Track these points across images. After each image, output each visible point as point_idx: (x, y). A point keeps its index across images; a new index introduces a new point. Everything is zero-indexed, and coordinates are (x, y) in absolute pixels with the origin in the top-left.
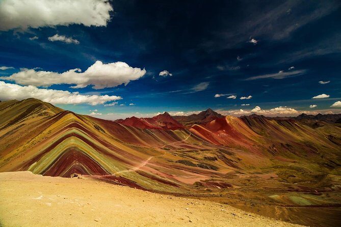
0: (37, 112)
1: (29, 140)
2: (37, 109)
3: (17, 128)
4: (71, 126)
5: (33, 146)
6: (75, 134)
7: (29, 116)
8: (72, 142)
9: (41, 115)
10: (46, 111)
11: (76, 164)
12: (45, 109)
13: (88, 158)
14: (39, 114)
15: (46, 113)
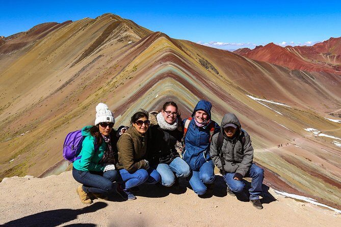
0: (116, 36)
1: (109, 80)
2: (116, 31)
3: (93, 61)
4: (165, 59)
5: (115, 89)
7: (106, 42)
9: (120, 41)
10: (127, 33)
12: (126, 31)
14: (119, 38)
15: (127, 37)
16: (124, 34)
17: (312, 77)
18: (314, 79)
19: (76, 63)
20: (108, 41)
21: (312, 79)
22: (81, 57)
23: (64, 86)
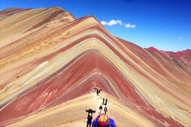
0: (59, 18)
1: (47, 41)
2: (60, 15)
3: (39, 30)
4: (92, 28)
5: (50, 45)
6: (97, 35)
7: (51, 21)
8: (93, 44)
9: (62, 21)
10: (67, 17)
11: (96, 73)
12: (67, 16)
13: (115, 69)
14: (61, 20)
15: (67, 19)
16: (65, 18)
17: (186, 66)
18: (187, 67)
19: (27, 31)
20: (53, 20)
21: (186, 67)
22: (32, 28)
23: (13, 43)
